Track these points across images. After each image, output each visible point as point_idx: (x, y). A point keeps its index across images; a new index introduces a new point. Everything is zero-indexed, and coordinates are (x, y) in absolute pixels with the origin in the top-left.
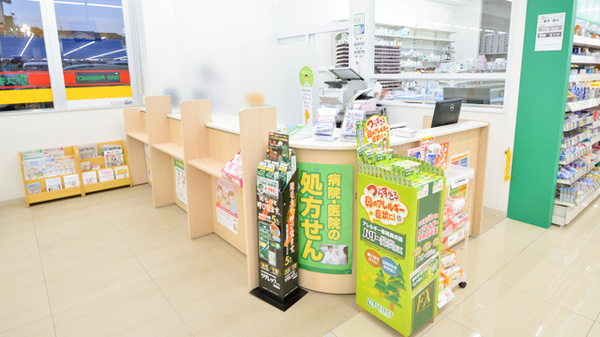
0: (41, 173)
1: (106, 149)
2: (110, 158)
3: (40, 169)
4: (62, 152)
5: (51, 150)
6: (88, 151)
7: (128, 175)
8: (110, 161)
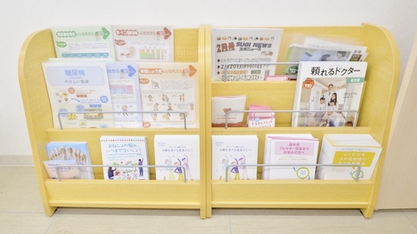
0: (95, 112)
1: (308, 55)
2: (316, 91)
3: (94, 97)
4: (167, 46)
5: (134, 32)
6: (247, 55)
7: (368, 173)
8: (314, 106)
